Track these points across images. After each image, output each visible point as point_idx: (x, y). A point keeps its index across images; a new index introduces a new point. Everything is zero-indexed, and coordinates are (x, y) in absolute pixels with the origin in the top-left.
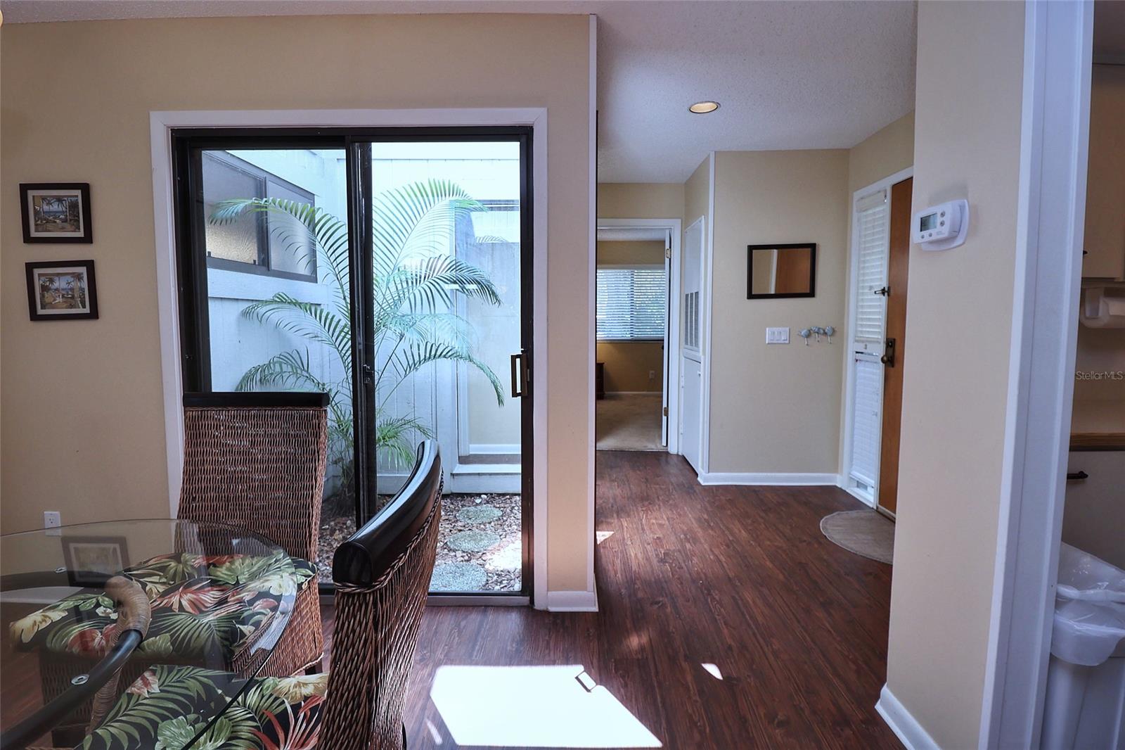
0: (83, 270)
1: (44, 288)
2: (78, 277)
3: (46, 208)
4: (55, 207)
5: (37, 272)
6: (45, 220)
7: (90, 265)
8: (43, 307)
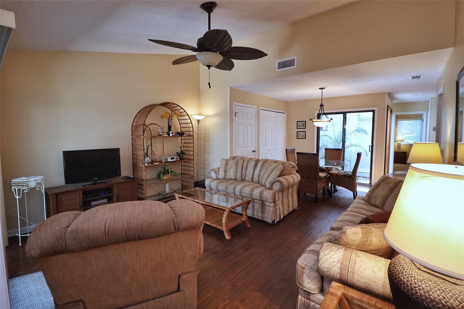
0: (304, 132)
1: (299, 135)
2: (304, 133)
3: (300, 124)
4: (301, 124)
5: (298, 132)
6: (300, 126)
7: (305, 132)
8: (299, 137)
